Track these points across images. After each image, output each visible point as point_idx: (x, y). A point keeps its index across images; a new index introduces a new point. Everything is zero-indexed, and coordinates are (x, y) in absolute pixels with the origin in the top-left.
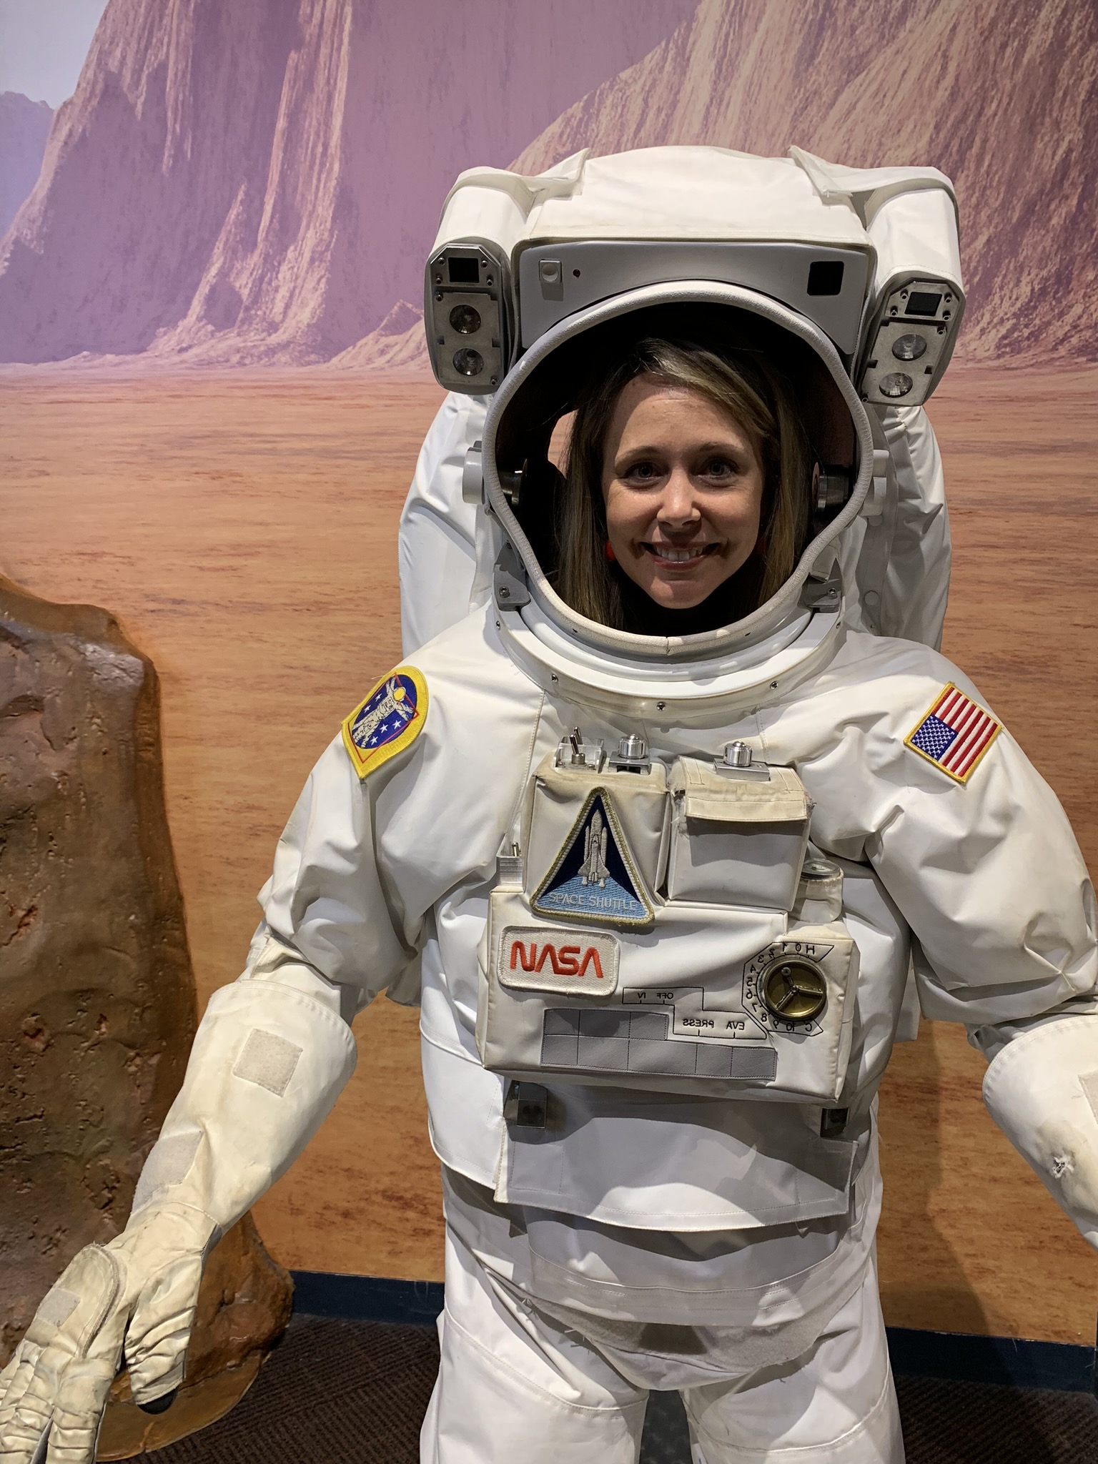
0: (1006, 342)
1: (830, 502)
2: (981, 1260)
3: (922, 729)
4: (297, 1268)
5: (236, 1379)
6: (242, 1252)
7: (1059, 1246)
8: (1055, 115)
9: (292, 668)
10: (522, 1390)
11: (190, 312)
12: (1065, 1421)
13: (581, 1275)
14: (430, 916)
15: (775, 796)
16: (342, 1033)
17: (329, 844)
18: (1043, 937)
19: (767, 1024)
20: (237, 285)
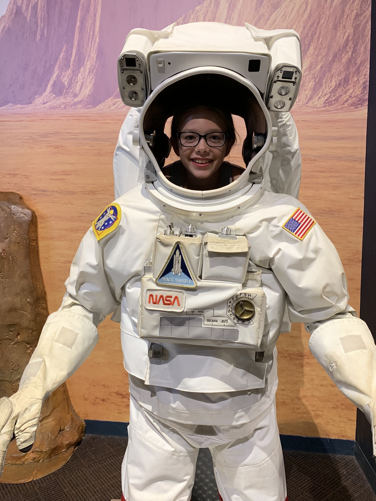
0: (327, 102)
1: (258, 145)
2: (317, 412)
3: (288, 222)
4: (86, 419)
5: (65, 455)
6: (67, 413)
7: (343, 407)
8: (344, 24)
9: (83, 214)
10: (155, 448)
11: (47, 90)
12: (345, 465)
13: (174, 409)
14: (123, 288)
15: (238, 244)
16: (93, 329)
17: (88, 264)
18: (328, 292)
19: (235, 321)
20: (63, 81)
